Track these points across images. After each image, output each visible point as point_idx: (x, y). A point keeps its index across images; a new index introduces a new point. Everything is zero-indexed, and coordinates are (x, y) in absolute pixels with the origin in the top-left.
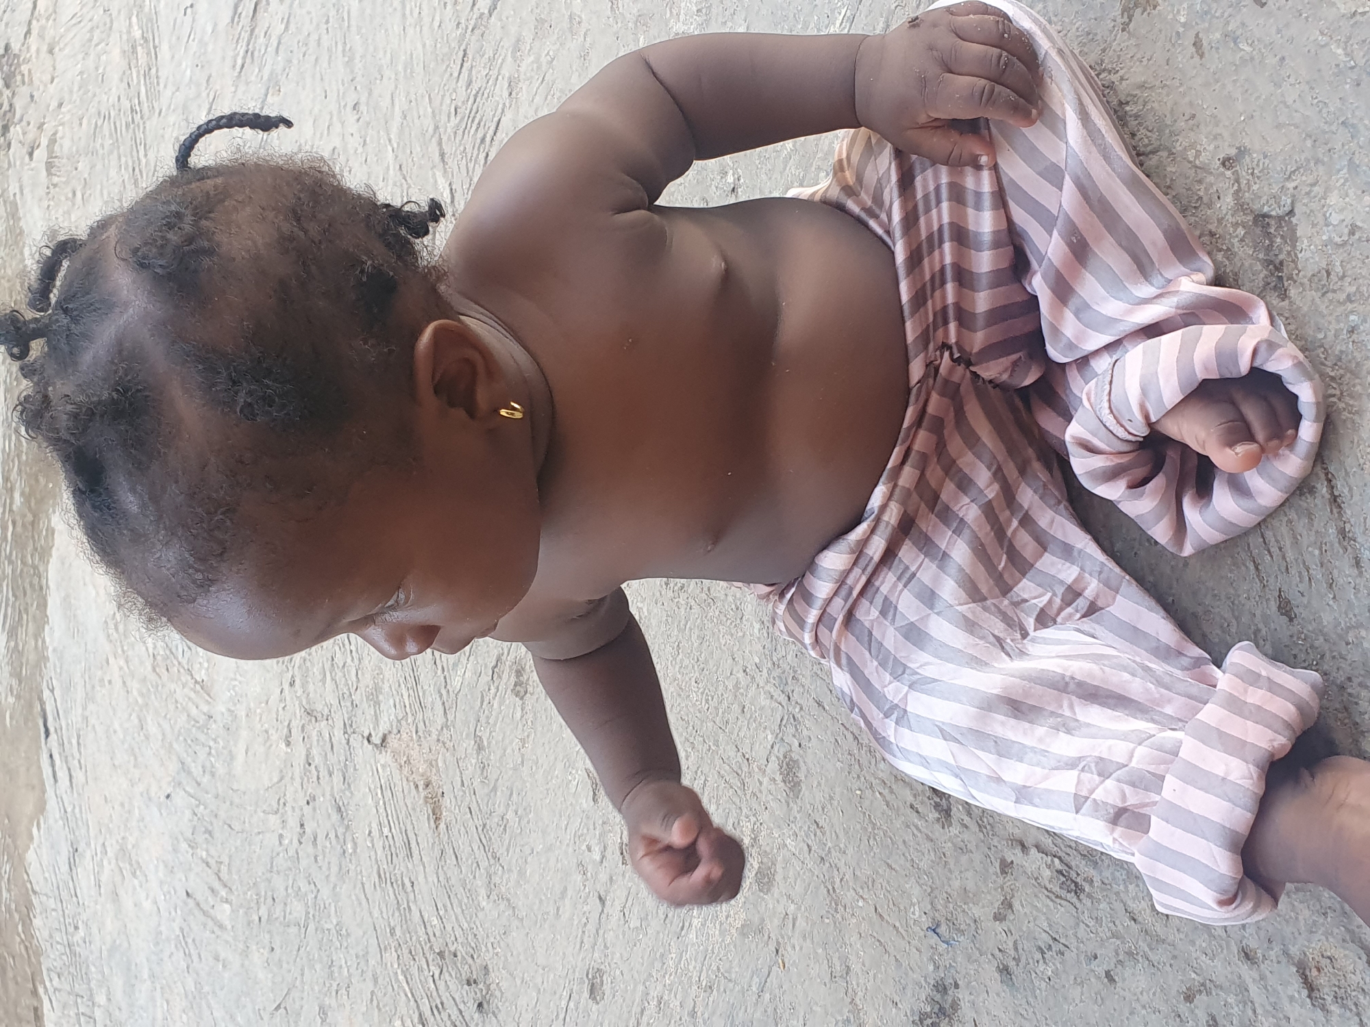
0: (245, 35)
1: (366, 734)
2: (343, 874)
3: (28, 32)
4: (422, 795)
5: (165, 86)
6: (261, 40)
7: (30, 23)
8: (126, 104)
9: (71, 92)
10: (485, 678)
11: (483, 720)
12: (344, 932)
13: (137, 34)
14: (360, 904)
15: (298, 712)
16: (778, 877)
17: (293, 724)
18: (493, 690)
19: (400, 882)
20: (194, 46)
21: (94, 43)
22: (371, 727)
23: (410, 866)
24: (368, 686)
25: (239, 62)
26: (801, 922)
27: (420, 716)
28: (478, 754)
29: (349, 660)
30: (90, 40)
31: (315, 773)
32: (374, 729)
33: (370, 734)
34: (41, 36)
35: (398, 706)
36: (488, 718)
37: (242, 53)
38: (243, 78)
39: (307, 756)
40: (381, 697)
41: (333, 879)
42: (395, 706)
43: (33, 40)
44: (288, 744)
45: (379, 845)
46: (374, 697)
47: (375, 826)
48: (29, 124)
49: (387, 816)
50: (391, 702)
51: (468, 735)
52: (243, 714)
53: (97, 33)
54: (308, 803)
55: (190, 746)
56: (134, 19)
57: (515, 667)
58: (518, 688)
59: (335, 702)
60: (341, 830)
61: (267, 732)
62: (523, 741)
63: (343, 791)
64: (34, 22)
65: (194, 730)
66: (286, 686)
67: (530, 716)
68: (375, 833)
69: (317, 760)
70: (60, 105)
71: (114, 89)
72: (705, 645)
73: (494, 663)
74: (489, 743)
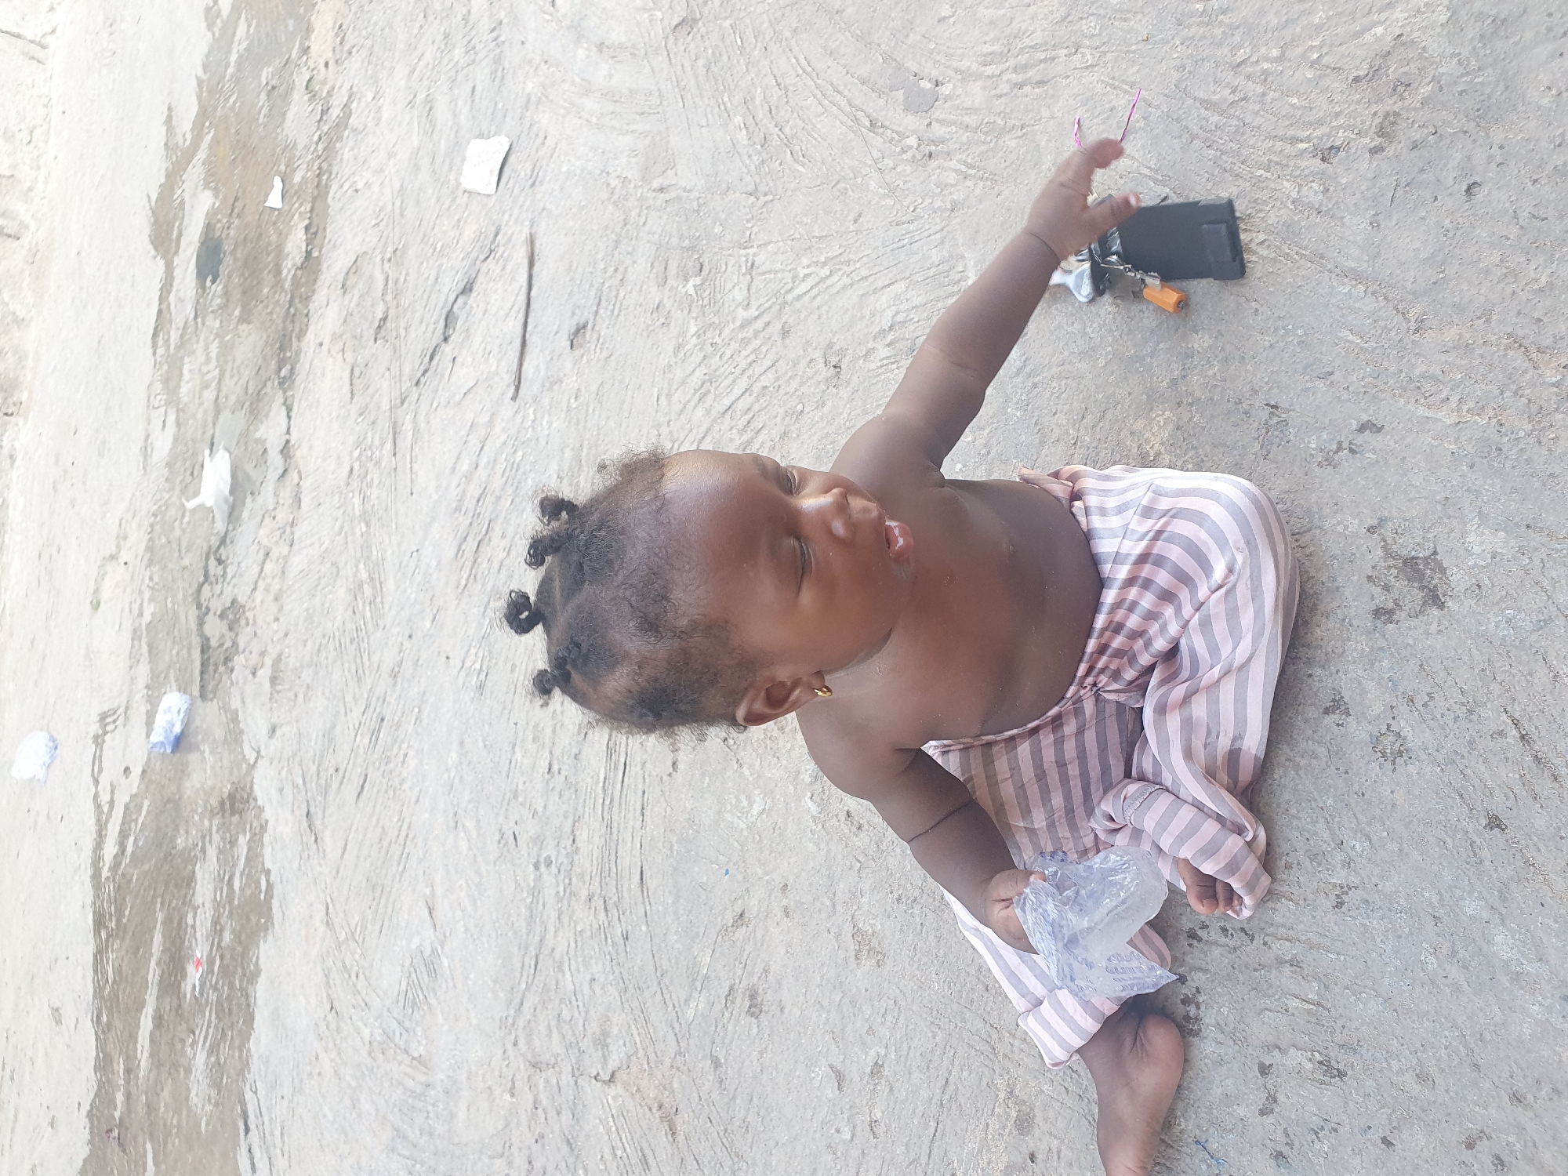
0: (469, 564)
1: (594, 1073)
3: (255, 589)
4: (657, 1115)
5: (390, 608)
6: (485, 565)
7: (256, 582)
8: (350, 626)
9: (297, 624)
10: (718, 1007)
11: (718, 1041)
13: (364, 575)
15: (522, 1066)
16: (1039, 1120)
17: (518, 1077)
18: (727, 1015)
20: (419, 578)
21: (320, 588)
22: (599, 1066)
25: (463, 583)
26: (1066, 1153)
27: (651, 1049)
28: (715, 1071)
29: (576, 1015)
30: (317, 586)
31: (543, 1116)
32: (603, 1068)
33: (598, 1074)
34: (267, 590)
35: (628, 1044)
36: (723, 1039)
37: (465, 576)
38: (466, 593)
39: (535, 1102)
40: (609, 1040)
43: (259, 596)
44: (513, 1095)
45: (612, 1166)
46: (602, 1041)
47: (607, 1151)
48: (251, 653)
49: (620, 1139)
51: (704, 1058)
52: (464, 1077)
53: (323, 582)
54: (537, 1141)
55: (406, 1115)
56: (361, 566)
57: (748, 993)
58: (753, 1009)
59: (561, 1051)
61: (489, 1088)
62: (761, 1053)
63: (573, 1127)
64: (260, 582)
65: (410, 1101)
66: (510, 1047)
67: (768, 1031)
68: (608, 1158)
69: (545, 1101)
70: (286, 635)
71: (339, 618)
72: (942, 943)
73: (727, 993)
74: (726, 1060)
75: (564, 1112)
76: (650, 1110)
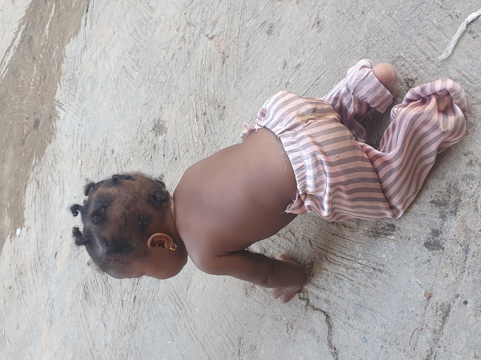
1: (207, 34)
2: (183, 72)
4: (221, 56)
11: (252, 38)
12: (177, 88)
14: (186, 81)
15: (184, 22)
17: (181, 26)
19: (203, 78)
22: (209, 32)
23: (209, 74)
24: (213, 20)
28: (246, 47)
29: (209, 11)
31: (184, 42)
33: (208, 35)
39: (183, 36)
40: (216, 25)
41: (179, 72)
42: (221, 28)
44: (177, 31)
45: (199, 66)
47: (200, 61)
49: (206, 59)
50: (220, 26)
51: (245, 42)
54: (179, 49)
59: (199, 22)
60: (187, 59)
61: (171, 26)
63: (192, 49)
66: (183, 14)
67: (270, 41)
68: (199, 63)
69: (187, 37)
74: (252, 45)
75: (191, 43)
76: (220, 53)
